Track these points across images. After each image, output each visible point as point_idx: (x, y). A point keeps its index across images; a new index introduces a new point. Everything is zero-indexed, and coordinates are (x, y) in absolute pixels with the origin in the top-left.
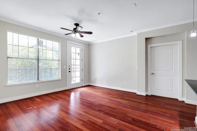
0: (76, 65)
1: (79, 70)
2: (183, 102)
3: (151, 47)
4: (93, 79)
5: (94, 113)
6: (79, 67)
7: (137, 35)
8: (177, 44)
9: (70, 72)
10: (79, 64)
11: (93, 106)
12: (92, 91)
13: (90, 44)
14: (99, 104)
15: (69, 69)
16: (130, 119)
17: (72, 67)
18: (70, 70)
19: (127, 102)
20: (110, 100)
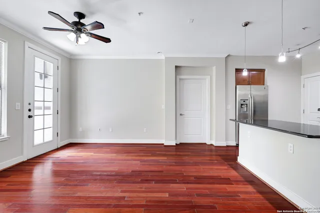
0: (44, 101)
1: (51, 112)
2: (212, 145)
3: (180, 79)
4: (80, 129)
5: (141, 188)
6: (51, 105)
7: (164, 58)
8: (205, 79)
9: (30, 117)
10: (51, 99)
11: (128, 178)
12: (92, 154)
13: (72, 57)
14: (132, 171)
15: (30, 110)
16: (193, 178)
17: (37, 104)
18: (31, 114)
19: (166, 158)
20: (141, 161)
